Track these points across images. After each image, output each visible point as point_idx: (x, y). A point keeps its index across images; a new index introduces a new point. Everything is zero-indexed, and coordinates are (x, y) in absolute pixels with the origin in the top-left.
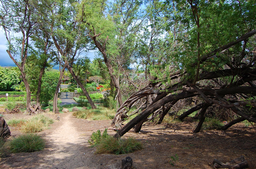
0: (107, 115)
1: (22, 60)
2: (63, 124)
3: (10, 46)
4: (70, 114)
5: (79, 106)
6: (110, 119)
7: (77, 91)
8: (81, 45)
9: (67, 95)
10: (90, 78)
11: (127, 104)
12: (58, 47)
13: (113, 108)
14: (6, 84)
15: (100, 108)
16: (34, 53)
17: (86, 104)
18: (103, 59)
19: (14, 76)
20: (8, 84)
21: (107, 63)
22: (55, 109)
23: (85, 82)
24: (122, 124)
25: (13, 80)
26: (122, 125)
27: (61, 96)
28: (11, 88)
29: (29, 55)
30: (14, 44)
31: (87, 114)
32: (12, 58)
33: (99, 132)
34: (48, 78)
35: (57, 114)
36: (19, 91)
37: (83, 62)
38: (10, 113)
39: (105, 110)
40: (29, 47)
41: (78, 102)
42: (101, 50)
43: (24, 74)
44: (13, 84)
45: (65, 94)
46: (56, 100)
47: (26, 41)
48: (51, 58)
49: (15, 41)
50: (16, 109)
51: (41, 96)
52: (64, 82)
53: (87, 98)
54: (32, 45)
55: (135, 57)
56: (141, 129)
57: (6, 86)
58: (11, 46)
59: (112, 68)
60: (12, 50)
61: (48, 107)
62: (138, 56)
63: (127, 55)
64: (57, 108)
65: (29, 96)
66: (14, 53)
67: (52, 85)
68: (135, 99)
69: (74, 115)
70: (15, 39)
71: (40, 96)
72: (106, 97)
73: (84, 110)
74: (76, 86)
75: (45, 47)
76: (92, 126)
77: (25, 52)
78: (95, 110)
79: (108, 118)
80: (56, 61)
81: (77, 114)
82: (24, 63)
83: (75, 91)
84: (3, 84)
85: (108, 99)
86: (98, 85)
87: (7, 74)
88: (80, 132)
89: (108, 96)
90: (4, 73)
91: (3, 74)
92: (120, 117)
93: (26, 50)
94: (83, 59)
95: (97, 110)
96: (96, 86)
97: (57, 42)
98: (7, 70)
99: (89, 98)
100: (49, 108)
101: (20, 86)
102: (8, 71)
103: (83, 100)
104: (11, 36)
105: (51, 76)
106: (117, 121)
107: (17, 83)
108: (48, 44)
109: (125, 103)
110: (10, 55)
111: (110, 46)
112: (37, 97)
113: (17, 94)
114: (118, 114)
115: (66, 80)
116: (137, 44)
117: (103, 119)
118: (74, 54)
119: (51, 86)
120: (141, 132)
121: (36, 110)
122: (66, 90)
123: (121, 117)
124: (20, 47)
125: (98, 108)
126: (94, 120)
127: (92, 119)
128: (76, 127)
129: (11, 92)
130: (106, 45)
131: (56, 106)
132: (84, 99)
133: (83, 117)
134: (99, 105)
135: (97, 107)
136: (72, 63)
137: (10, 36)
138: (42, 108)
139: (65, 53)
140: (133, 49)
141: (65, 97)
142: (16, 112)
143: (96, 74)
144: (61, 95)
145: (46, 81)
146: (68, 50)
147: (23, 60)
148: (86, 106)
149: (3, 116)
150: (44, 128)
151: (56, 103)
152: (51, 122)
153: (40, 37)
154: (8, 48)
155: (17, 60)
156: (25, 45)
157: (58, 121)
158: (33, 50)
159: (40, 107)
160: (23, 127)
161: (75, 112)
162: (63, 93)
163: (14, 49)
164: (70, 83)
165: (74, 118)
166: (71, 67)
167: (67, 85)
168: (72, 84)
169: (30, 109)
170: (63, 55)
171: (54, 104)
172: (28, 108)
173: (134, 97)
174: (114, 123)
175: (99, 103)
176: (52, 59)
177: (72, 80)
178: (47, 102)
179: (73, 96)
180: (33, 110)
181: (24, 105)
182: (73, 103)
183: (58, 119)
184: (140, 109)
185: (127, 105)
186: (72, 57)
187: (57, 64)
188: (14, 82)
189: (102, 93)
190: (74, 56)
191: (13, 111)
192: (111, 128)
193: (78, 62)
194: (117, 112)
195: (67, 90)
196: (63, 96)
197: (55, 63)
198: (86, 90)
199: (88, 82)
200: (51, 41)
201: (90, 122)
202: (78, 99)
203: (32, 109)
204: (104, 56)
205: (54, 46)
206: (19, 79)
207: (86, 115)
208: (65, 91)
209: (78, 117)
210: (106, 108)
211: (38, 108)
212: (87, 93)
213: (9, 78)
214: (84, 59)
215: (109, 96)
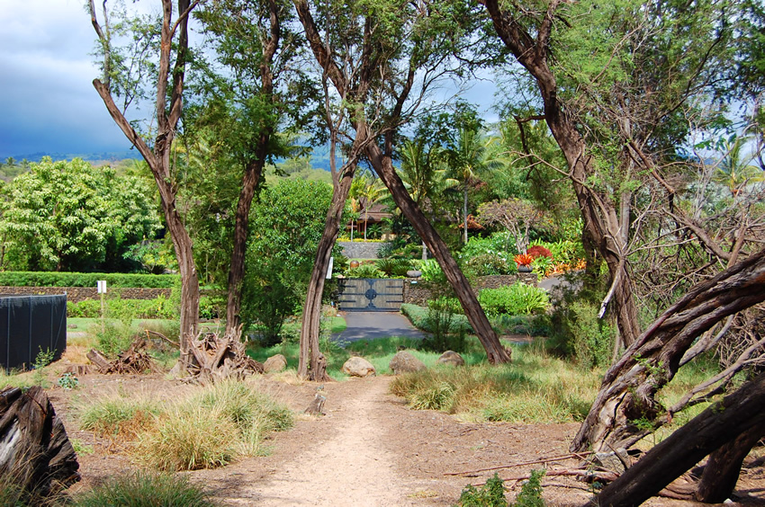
0: (558, 400)
1: (160, 123)
2: (337, 433)
3: (109, 62)
4: (379, 388)
5: (426, 346)
6: (575, 418)
7: (419, 272)
8: (434, 45)
9: (371, 295)
10: (483, 208)
11: (656, 341)
12: (325, 58)
13: (595, 362)
14: (102, 238)
15: (528, 360)
16: (216, 89)
17: (462, 338)
18: (541, 105)
19: (139, 202)
20: (111, 239)
21: (558, 124)
22: (306, 360)
23: (462, 230)
24: (631, 448)
25: (132, 219)
26: (630, 453)
27: (344, 298)
28: (126, 255)
29: (195, 100)
30: (125, 53)
31: (459, 387)
32: (115, 114)
33: (497, 485)
34: (285, 212)
35: (315, 384)
36: (158, 270)
37: (444, 130)
38: (110, 371)
39: (556, 373)
40: (191, 60)
41: (421, 328)
42: (529, 61)
43: (168, 191)
44: (132, 239)
45: (363, 286)
46: (316, 315)
47: (178, 35)
48: (294, 114)
49: (131, 34)
50: (136, 356)
51: (246, 295)
52: (362, 230)
53: (467, 310)
54: (205, 56)
55: (719, 93)
56: (741, 485)
57: (101, 249)
58: (112, 63)
59: (583, 150)
60: (119, 81)
61: (278, 347)
62: (733, 88)
63: (674, 85)
64: (318, 353)
65: (193, 292)
66: (128, 94)
67: (302, 242)
68: (706, 317)
69: (398, 389)
70: (129, 27)
71: (240, 295)
72: (563, 305)
73: (447, 370)
74: (415, 251)
75: (263, 60)
76: (477, 453)
77: (173, 88)
78: (500, 369)
79: (566, 412)
80: (319, 125)
81: (412, 387)
82: (169, 137)
83: (409, 273)
84: (91, 237)
85: (573, 317)
86: (522, 243)
87: (108, 192)
88: (412, 480)
89: (569, 298)
90: (93, 188)
91: (91, 192)
92: (620, 411)
93: (179, 75)
94: (446, 116)
95: (513, 370)
96: (512, 250)
97: (322, 33)
98: (109, 176)
99: (473, 308)
100: (282, 353)
101: (163, 250)
102: (111, 182)
103: (443, 316)
104: (112, 14)
105: (297, 201)
106: (601, 431)
107: (152, 233)
108: (277, 47)
109: (649, 338)
110: (108, 100)
111: (573, 35)
112: (230, 300)
113: (147, 284)
114: (612, 394)
115: (371, 222)
116: (725, 24)
117: (537, 419)
118: (399, 90)
119: (300, 249)
120: (734, 499)
121: (221, 362)
122: (370, 266)
123: (626, 413)
124: (153, 66)
125: (520, 363)
126: (490, 419)
127: (481, 416)
128: (394, 451)
129: (121, 275)
130: (555, 32)
131: (316, 345)
132: (452, 312)
133: (437, 402)
134: (524, 348)
135: (515, 354)
136: (392, 136)
137: (108, 14)
138: (247, 352)
139: (356, 87)
140: (705, 49)
141: (364, 302)
142: (136, 367)
143: (512, 191)
144: (346, 290)
145: (275, 223)
146: (371, 73)
147: (167, 124)
148: (460, 346)
149: (78, 383)
150: (239, 447)
151: (316, 332)
152: (280, 421)
153: (244, 14)
154: (102, 73)
155: (140, 123)
156: (175, 56)
157: (314, 418)
158: (212, 76)
159: (239, 348)
160: (145, 439)
161: (404, 376)
162: (356, 283)
163: (124, 73)
164: (388, 237)
165: (393, 407)
166: (389, 154)
167: (376, 244)
168: (397, 240)
169: (194, 357)
170: (346, 94)
171: (306, 334)
172: (188, 349)
173: (696, 304)
174: (585, 441)
175: (523, 333)
176: (297, 118)
177: (396, 219)
178: (274, 326)
179: (400, 298)
180: (209, 359)
181: (169, 334)
182: (398, 330)
183: (316, 408)
184: (737, 371)
185: (657, 349)
186: (389, 104)
187: (323, 142)
188: (137, 229)
189: (542, 286)
190: (401, 101)
191: (121, 364)
192: (571, 466)
193: (422, 131)
194: (605, 383)
195: (373, 268)
196: (353, 297)
197: (313, 135)
198: (458, 267)
199: (473, 231)
200: (296, 31)
201: (469, 429)
202: (420, 312)
203: (201, 354)
204: (545, 88)
205: (307, 55)
206: (158, 218)
207: (454, 394)
208: (366, 275)
209: (414, 399)
210: (559, 363)
211: (228, 353)
212: (465, 283)
213: (116, 211)
214: (451, 113)
215: (577, 299)
